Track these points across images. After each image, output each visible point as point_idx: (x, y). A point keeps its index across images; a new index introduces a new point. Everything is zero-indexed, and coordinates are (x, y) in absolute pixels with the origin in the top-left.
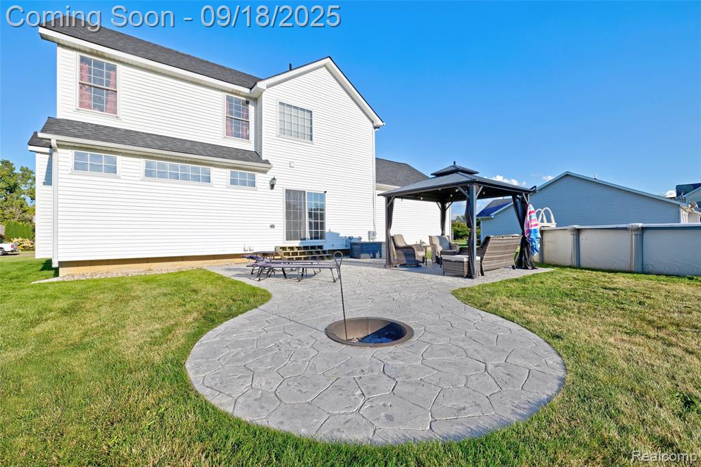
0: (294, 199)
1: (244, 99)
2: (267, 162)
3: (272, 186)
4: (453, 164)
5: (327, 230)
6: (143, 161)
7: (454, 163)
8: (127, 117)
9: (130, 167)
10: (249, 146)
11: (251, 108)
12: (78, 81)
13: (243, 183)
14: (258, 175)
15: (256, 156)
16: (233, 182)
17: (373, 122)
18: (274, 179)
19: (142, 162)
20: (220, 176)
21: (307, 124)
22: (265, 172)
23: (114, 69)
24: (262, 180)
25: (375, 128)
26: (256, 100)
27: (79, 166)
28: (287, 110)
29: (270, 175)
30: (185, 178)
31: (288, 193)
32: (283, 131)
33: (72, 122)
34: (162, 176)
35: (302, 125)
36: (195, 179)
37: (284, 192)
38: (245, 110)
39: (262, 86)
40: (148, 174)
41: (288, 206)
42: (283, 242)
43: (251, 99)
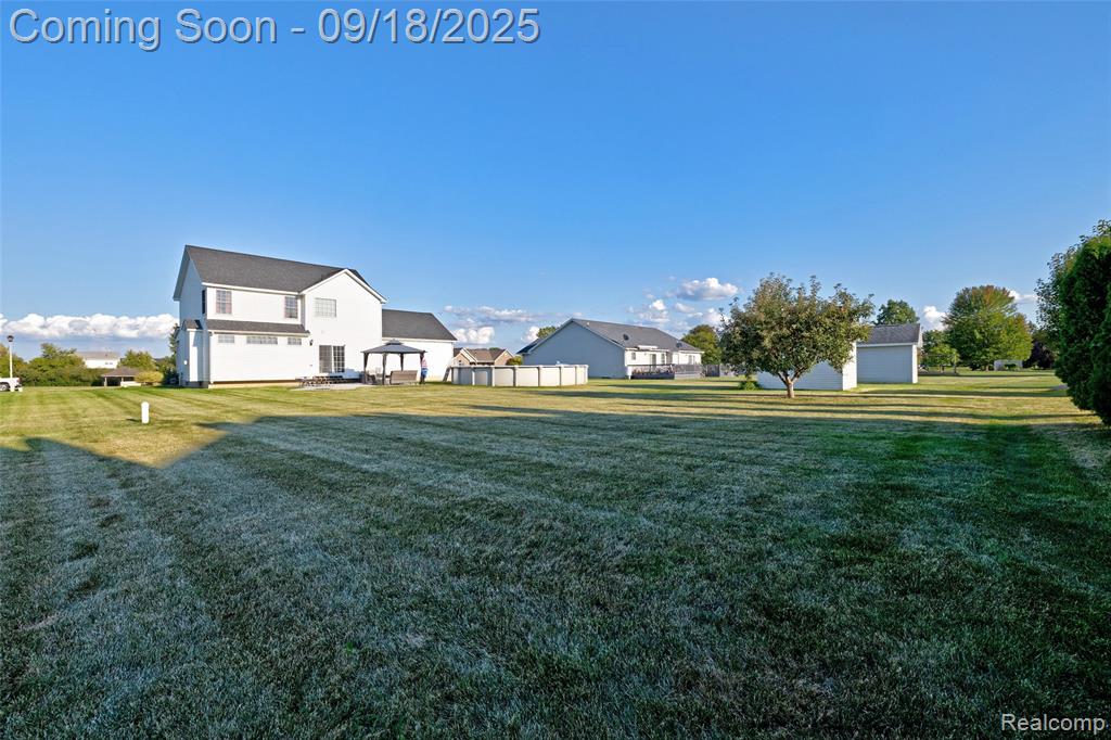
0: (324, 350)
1: (295, 299)
2: (308, 332)
3: (311, 344)
5: (346, 367)
6: (244, 337)
8: (237, 315)
9: (240, 339)
10: (297, 322)
11: (299, 301)
12: (215, 300)
13: (295, 343)
14: (303, 339)
15: (301, 329)
16: (289, 343)
17: (379, 300)
18: (312, 340)
20: (282, 340)
21: (333, 307)
22: (307, 336)
23: (230, 294)
24: (305, 341)
26: (302, 297)
27: (220, 341)
28: (320, 301)
29: (309, 339)
30: (265, 343)
31: (321, 347)
32: (318, 314)
33: (213, 321)
34: (254, 342)
35: (330, 308)
36: (270, 343)
37: (318, 348)
38: (295, 302)
39: (303, 290)
40: (249, 342)
41: (320, 353)
42: (318, 373)
43: (300, 297)
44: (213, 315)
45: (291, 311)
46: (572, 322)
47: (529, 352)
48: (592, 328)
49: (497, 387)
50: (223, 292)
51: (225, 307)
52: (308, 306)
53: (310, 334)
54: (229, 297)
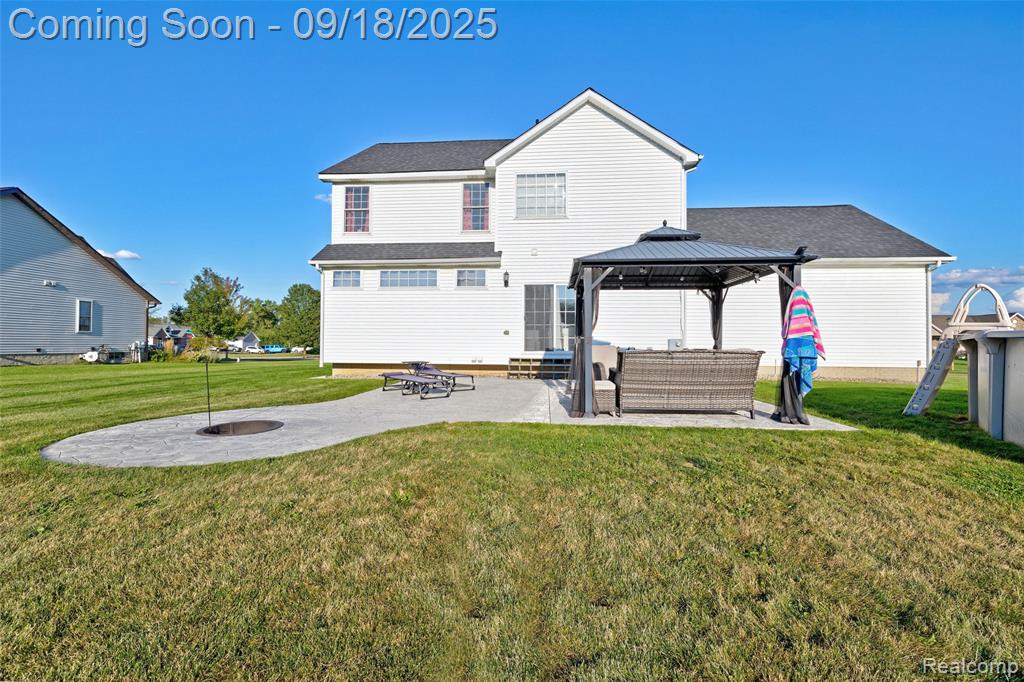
0: (536, 297)
1: (483, 182)
3: (506, 284)
4: (662, 225)
6: (378, 271)
7: (665, 223)
8: (380, 231)
9: (370, 278)
10: (488, 237)
11: (491, 191)
12: (343, 208)
13: (471, 283)
14: (489, 272)
16: (461, 282)
17: (681, 159)
18: (506, 274)
20: (447, 276)
21: (557, 192)
22: (498, 266)
23: (366, 190)
24: (493, 276)
25: (686, 167)
28: (527, 182)
30: (413, 284)
31: (529, 289)
32: (523, 211)
33: (338, 245)
34: (394, 284)
36: (423, 284)
37: (523, 289)
38: (485, 195)
39: (490, 163)
40: (383, 284)
41: (528, 304)
42: (520, 352)
43: (490, 180)
44: (339, 236)
45: (477, 215)
50: (357, 190)
51: (358, 218)
52: (501, 201)
53: (503, 260)
54: (366, 198)
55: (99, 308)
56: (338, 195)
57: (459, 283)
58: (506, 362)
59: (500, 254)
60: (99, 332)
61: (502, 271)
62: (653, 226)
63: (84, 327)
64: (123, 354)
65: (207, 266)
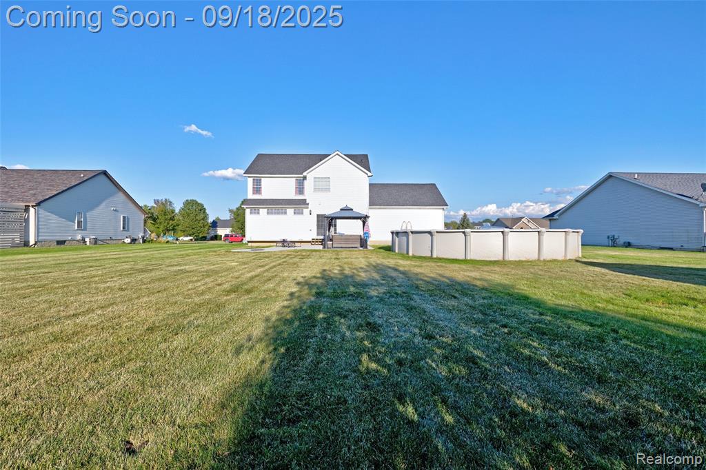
0: (320, 219)
1: (303, 178)
3: (310, 214)
8: (266, 194)
9: (263, 211)
10: (303, 197)
11: (305, 181)
12: (252, 186)
13: (298, 213)
14: (304, 210)
15: (304, 203)
17: (367, 174)
18: (311, 211)
19: (266, 209)
20: (290, 211)
21: (328, 184)
22: (308, 208)
23: (260, 180)
24: (306, 211)
27: (251, 213)
28: (317, 180)
30: (278, 214)
31: (318, 216)
32: (315, 190)
33: (250, 199)
34: (272, 213)
35: (324, 185)
36: (282, 213)
37: (316, 216)
38: (303, 183)
39: (305, 174)
40: (268, 213)
41: (318, 221)
42: (315, 237)
43: (305, 178)
44: (251, 196)
45: (300, 190)
46: (610, 176)
47: (556, 217)
48: (641, 182)
49: (414, 257)
50: (257, 180)
51: (257, 190)
52: (308, 184)
53: (310, 206)
54: (260, 183)
55: (128, 219)
56: (250, 181)
57: (295, 213)
58: (310, 240)
59: (308, 204)
60: (128, 230)
61: (309, 210)
62: (342, 207)
63: (124, 228)
64: (136, 240)
65: (167, 198)
